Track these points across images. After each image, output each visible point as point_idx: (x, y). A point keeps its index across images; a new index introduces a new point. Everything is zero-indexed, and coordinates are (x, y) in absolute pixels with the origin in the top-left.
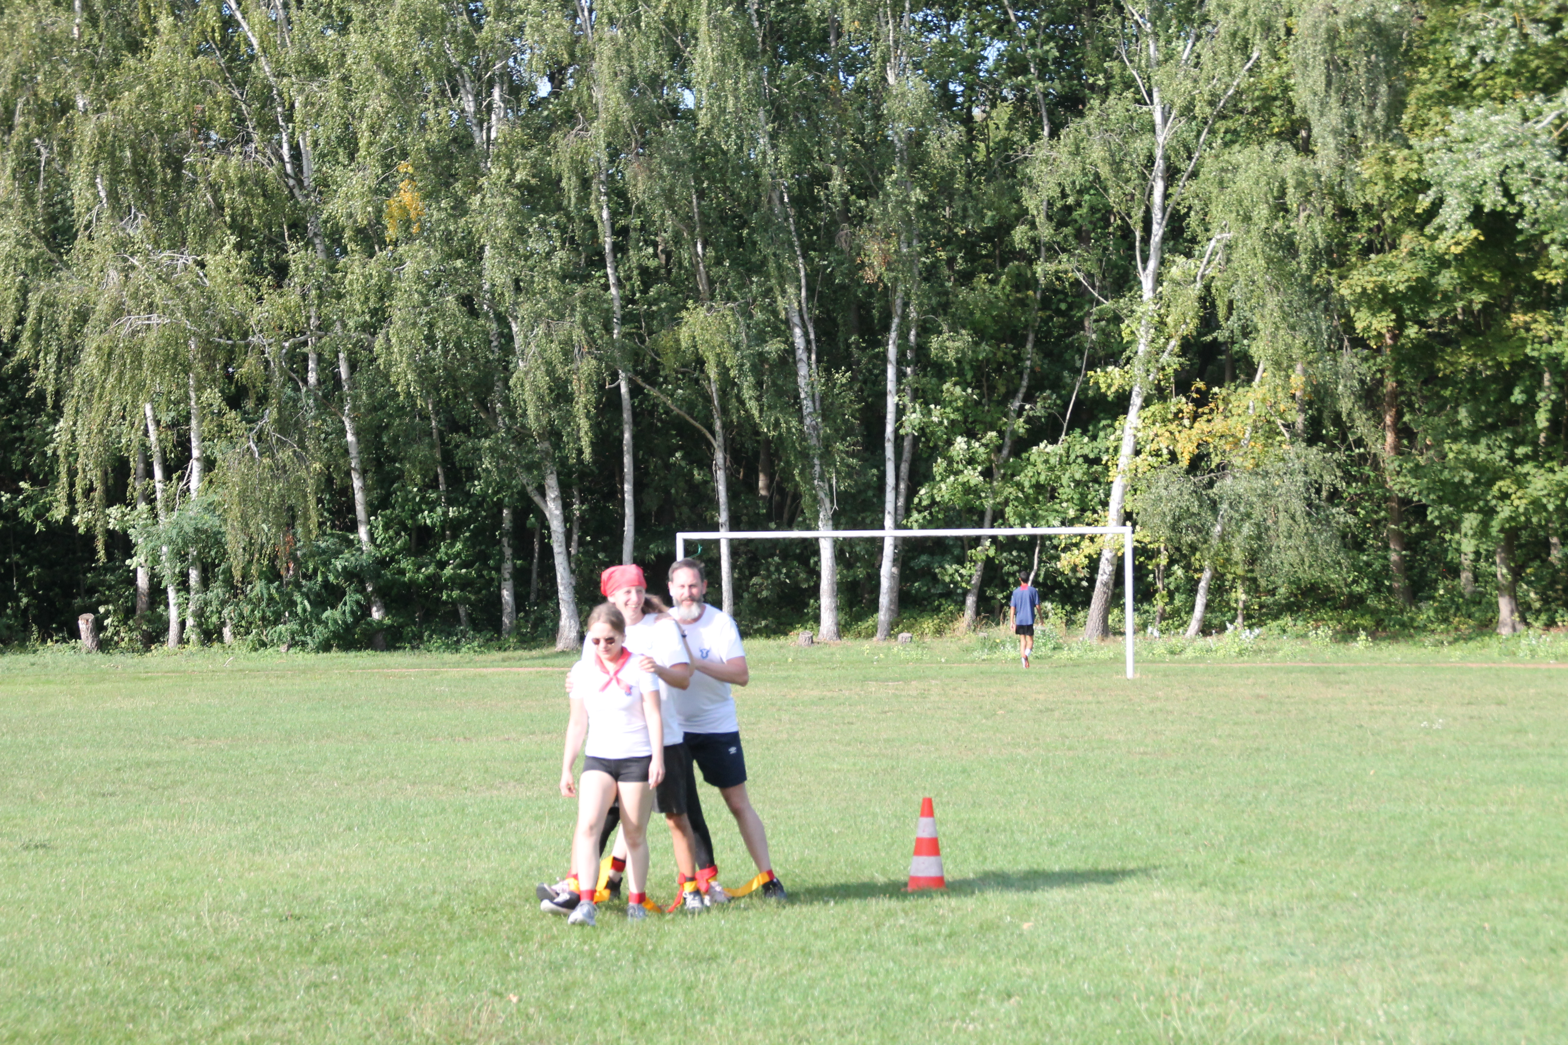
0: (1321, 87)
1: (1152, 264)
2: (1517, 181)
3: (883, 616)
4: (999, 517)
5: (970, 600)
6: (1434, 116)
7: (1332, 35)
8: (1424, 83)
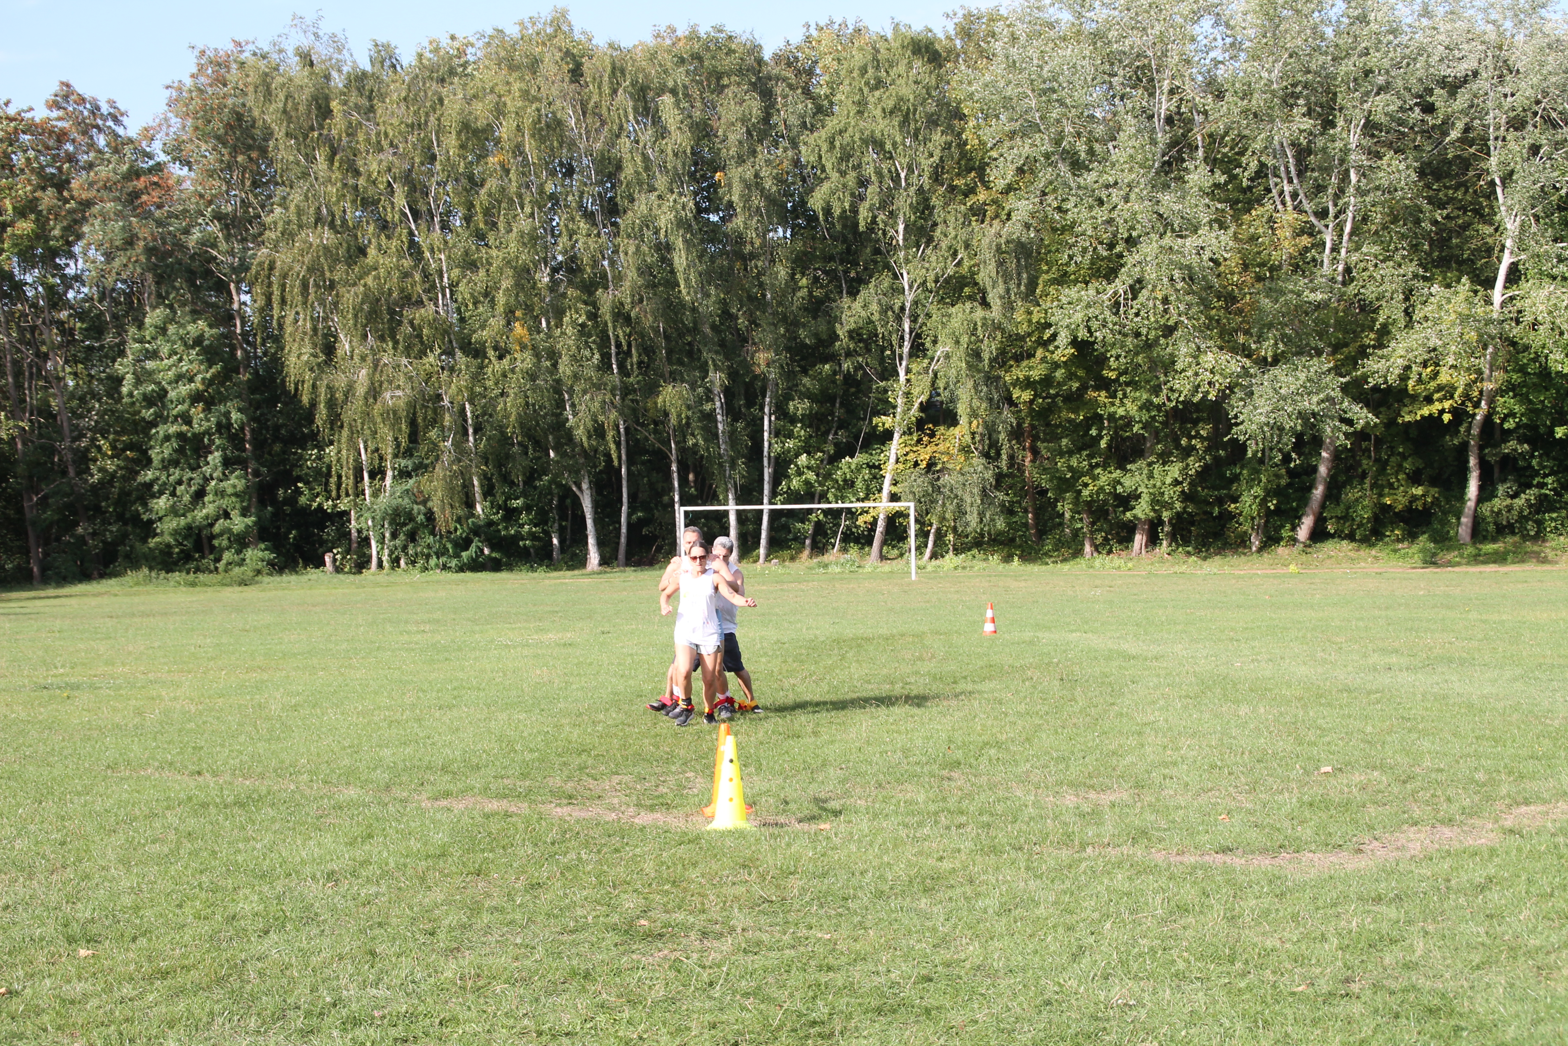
0: (994, 274)
1: (904, 363)
2: (1095, 325)
3: (762, 551)
4: (823, 498)
5: (808, 542)
6: (1052, 290)
7: (998, 247)
8: (1047, 272)
